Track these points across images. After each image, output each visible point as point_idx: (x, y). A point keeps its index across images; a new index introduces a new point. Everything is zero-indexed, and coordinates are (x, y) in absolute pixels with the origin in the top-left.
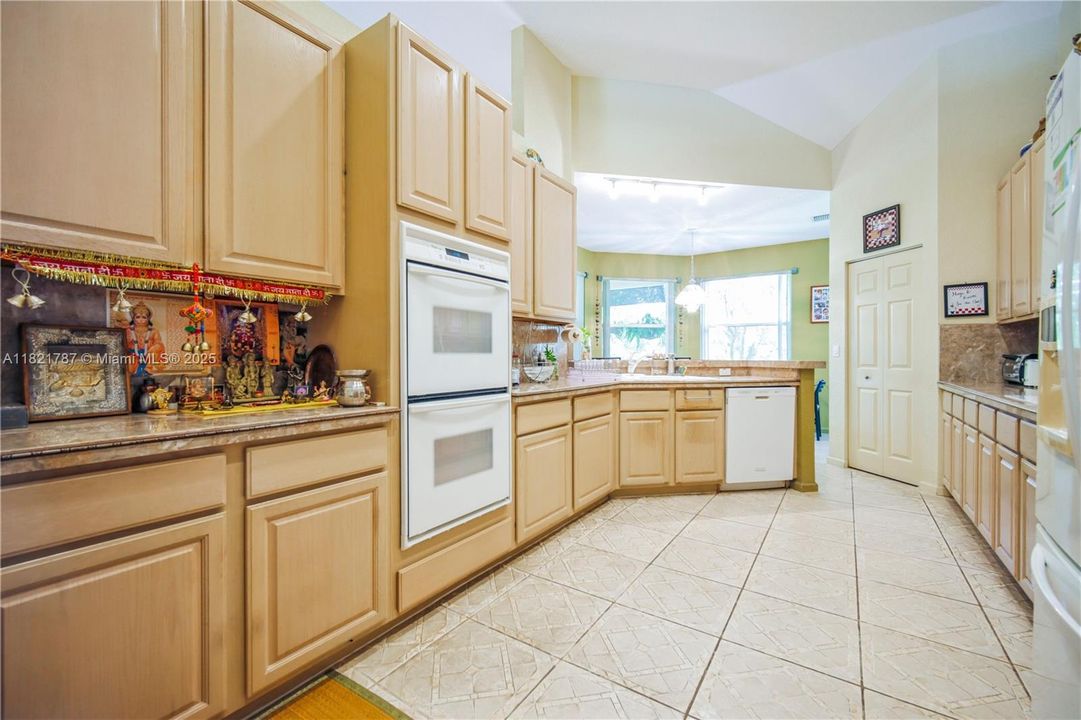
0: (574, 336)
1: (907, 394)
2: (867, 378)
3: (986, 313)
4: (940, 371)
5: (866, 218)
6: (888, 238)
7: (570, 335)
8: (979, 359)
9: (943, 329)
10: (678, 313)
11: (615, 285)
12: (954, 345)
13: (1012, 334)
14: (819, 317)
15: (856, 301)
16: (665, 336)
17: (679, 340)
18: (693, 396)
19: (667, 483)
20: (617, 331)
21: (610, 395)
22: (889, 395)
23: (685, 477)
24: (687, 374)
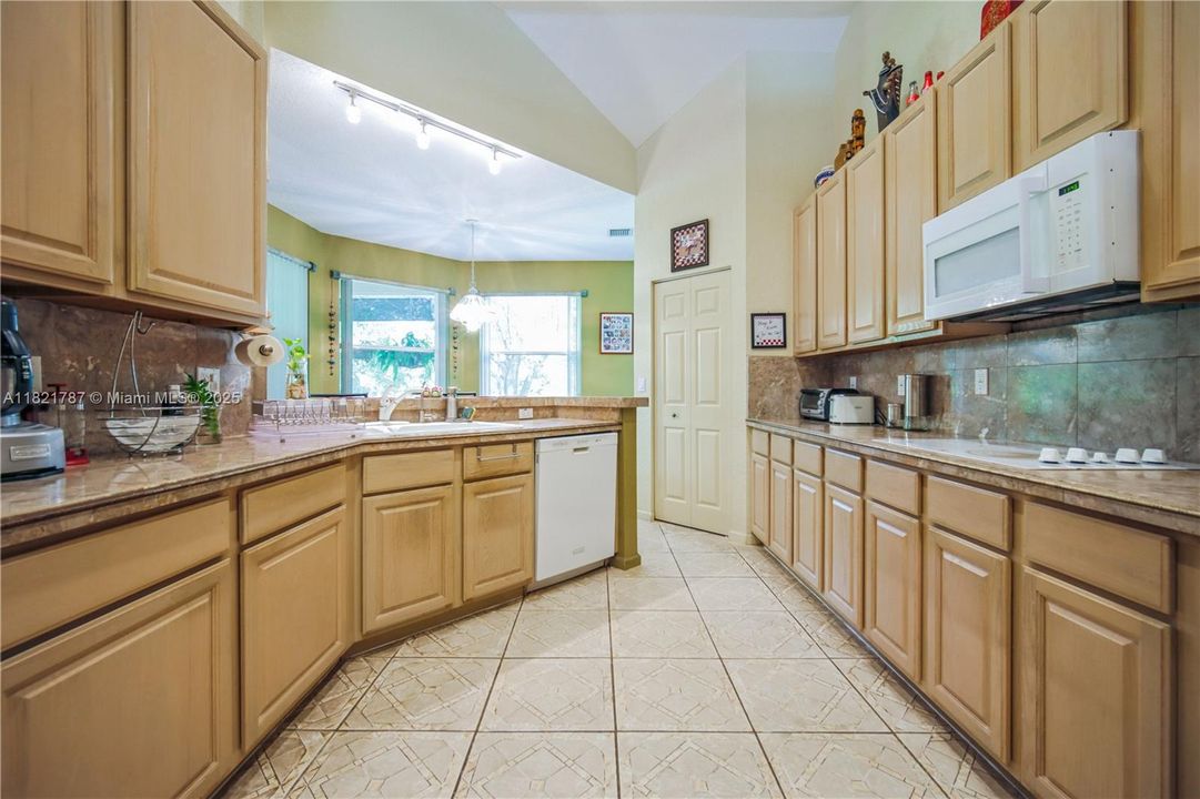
0: (263, 351)
1: (714, 433)
2: (674, 416)
3: (784, 346)
4: (749, 406)
5: (674, 231)
6: (696, 257)
7: (252, 350)
8: (780, 394)
9: (751, 362)
10: (453, 334)
11: (361, 290)
12: (760, 379)
13: (805, 368)
14: (608, 347)
15: (662, 328)
16: (433, 366)
17: (452, 369)
18: (491, 456)
19: (450, 605)
20: (366, 354)
21: (342, 468)
22: (697, 434)
23: (477, 587)
24: (476, 418)
